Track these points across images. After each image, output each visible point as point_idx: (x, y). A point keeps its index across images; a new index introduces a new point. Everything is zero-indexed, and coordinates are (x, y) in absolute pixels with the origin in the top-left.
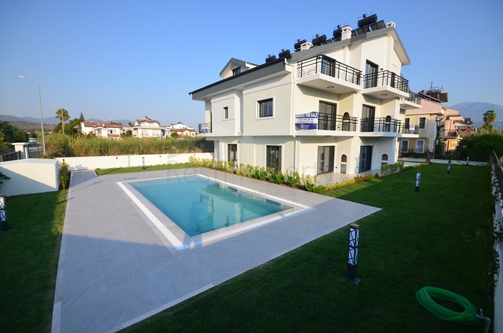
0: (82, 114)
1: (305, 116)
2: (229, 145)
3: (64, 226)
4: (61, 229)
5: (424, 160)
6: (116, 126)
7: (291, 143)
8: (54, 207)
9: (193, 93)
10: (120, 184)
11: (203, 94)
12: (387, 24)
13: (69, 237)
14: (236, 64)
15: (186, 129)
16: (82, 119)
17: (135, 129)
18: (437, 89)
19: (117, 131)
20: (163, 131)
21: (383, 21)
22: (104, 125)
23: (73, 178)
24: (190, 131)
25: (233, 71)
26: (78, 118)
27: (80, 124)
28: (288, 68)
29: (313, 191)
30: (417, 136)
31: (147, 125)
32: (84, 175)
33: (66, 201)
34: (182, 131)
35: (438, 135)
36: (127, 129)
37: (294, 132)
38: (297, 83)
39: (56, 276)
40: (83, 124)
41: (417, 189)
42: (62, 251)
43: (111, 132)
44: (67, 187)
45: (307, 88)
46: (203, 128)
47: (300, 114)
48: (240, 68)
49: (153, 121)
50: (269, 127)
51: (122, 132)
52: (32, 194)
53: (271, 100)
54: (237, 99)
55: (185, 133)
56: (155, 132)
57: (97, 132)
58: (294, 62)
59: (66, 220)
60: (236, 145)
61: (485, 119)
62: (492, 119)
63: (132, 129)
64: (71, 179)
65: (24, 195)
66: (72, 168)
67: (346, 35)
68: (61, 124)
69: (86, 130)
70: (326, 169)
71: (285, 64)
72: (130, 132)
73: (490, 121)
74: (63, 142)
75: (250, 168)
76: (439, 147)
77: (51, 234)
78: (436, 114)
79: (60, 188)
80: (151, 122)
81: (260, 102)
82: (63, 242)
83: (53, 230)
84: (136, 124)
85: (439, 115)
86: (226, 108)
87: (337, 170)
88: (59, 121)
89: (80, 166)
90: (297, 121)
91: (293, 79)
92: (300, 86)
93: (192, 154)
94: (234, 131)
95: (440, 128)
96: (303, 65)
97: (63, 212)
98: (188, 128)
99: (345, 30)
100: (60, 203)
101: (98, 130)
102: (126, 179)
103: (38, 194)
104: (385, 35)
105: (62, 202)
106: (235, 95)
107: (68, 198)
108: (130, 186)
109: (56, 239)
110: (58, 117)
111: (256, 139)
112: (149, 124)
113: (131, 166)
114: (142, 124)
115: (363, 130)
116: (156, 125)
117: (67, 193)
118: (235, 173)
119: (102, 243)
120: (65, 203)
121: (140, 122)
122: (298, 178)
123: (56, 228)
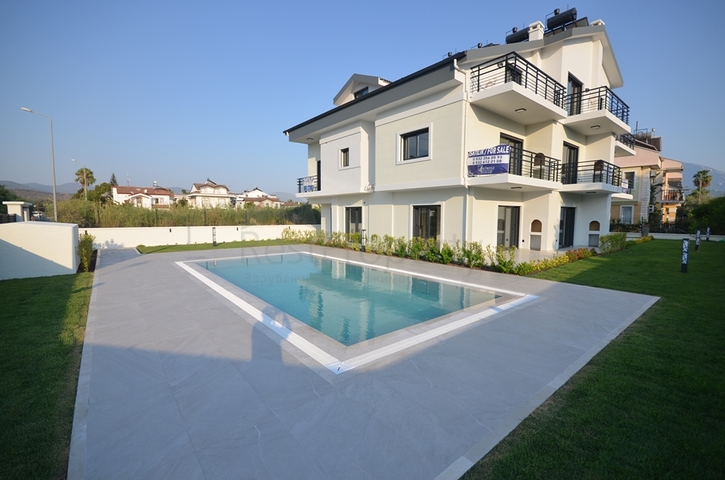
0: (114, 176)
1: (486, 153)
2: (347, 209)
3: (88, 329)
4: (82, 335)
5: (638, 235)
6: (164, 192)
7: (457, 200)
8: (67, 298)
9: (290, 131)
10: (181, 264)
11: (307, 132)
12: (592, 23)
13: (98, 349)
14: (360, 84)
15: (266, 198)
16: (114, 183)
17: (192, 197)
18: (645, 132)
19: (166, 200)
20: (233, 201)
21: (586, 18)
22: (146, 191)
23: (100, 257)
24: (273, 200)
25: (356, 95)
26: (108, 182)
27: (110, 191)
28: (458, 76)
29: (512, 272)
30: (630, 197)
31: (209, 191)
32: (118, 254)
33: (91, 287)
34: (260, 200)
35: (652, 198)
36: (179, 198)
37: (466, 181)
38: (470, 100)
39: (69, 439)
40: (115, 190)
41: (684, 268)
42: (83, 379)
43: (157, 202)
44: (92, 268)
45: (484, 111)
46: (306, 184)
47: (477, 149)
48: (367, 88)
49: (219, 186)
50: (420, 175)
51: (172, 202)
52: (30, 279)
53: (426, 130)
54: (364, 135)
55: (265, 202)
56: (222, 201)
57: (135, 201)
58: (466, 67)
59: (91, 318)
60: (361, 208)
61: (697, 183)
62: (706, 182)
63: (187, 197)
64: (98, 259)
65: (16, 280)
66: (100, 245)
67: (537, 35)
68: (82, 190)
69: (119, 198)
70: (507, 244)
71: (454, 68)
72: (183, 203)
73: (703, 185)
74: (85, 211)
75: (389, 240)
76: (655, 216)
77: (61, 343)
78: (650, 166)
79: (81, 269)
80: (215, 186)
81: (405, 136)
82: (86, 360)
83: (65, 336)
84: (194, 189)
85: (654, 167)
86: (346, 151)
87: (525, 244)
88: (79, 186)
89: (112, 241)
90: (471, 162)
91: (465, 94)
92: (475, 106)
93: (286, 226)
94: (359, 184)
95: (654, 189)
96: (481, 72)
97: (86, 304)
98: (269, 196)
99: (535, 27)
100: (79, 291)
101: (137, 198)
102: (189, 259)
103: (42, 278)
104: (590, 39)
105: (83, 289)
106: (361, 129)
107: (94, 283)
108: (200, 268)
109: (71, 354)
110: (77, 180)
111: (395, 196)
112: (212, 190)
113: (192, 243)
114: (203, 190)
115: (565, 181)
116: (223, 192)
117: (92, 277)
118: (363, 249)
119: (168, 361)
120: (88, 291)
121: (199, 187)
122: (480, 252)
123: (72, 331)
